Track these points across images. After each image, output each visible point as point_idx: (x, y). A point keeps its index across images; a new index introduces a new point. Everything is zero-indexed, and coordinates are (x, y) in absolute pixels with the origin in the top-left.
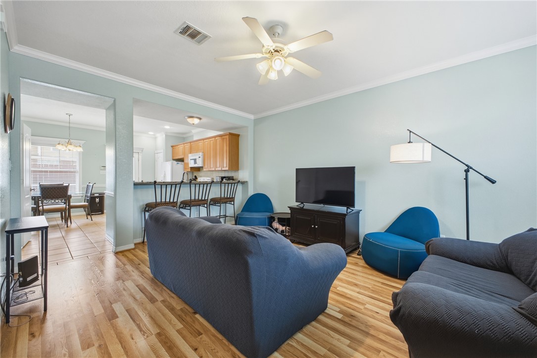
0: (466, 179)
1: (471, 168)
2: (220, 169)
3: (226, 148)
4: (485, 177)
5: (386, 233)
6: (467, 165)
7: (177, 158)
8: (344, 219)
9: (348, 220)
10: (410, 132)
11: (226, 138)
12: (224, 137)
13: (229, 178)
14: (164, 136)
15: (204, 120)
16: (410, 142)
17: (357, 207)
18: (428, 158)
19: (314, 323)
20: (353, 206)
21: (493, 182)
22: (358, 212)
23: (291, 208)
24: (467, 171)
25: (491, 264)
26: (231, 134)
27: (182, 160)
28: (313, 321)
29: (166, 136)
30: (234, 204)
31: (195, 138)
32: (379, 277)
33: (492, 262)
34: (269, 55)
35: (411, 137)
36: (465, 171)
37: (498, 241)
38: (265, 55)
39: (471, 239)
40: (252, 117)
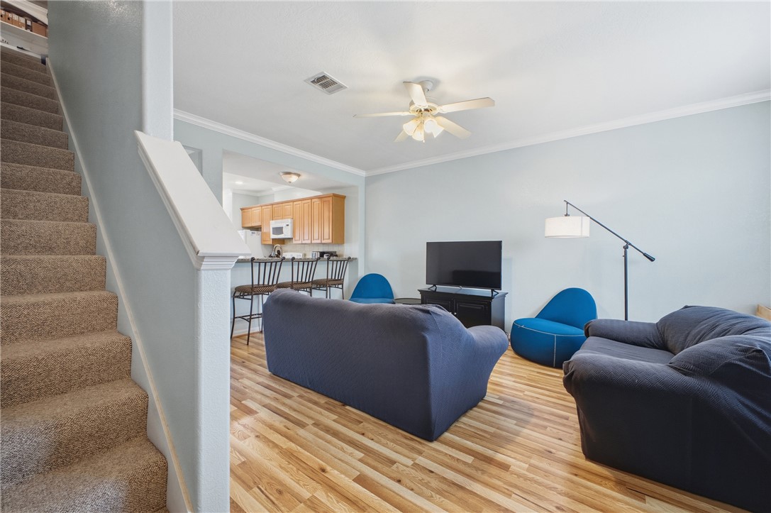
0: (625, 256)
1: (630, 244)
2: (319, 241)
3: (328, 214)
4: (645, 255)
5: (537, 319)
6: (626, 241)
7: (250, 225)
8: (490, 304)
9: (494, 303)
10: (568, 203)
11: (329, 201)
12: (325, 199)
13: (332, 254)
14: (231, 194)
15: (304, 177)
16: (567, 215)
17: (504, 289)
18: (586, 233)
19: (475, 409)
20: (499, 288)
21: (652, 259)
22: (504, 296)
23: (421, 292)
24: (626, 248)
25: (649, 342)
26: (335, 196)
27: (258, 229)
28: (474, 407)
29: (234, 194)
30: (342, 288)
31: (277, 199)
32: (534, 367)
33: (649, 340)
34: (417, 113)
35: (569, 209)
36: (624, 247)
37: (656, 321)
38: (412, 114)
39: (630, 319)
40: (363, 174)
